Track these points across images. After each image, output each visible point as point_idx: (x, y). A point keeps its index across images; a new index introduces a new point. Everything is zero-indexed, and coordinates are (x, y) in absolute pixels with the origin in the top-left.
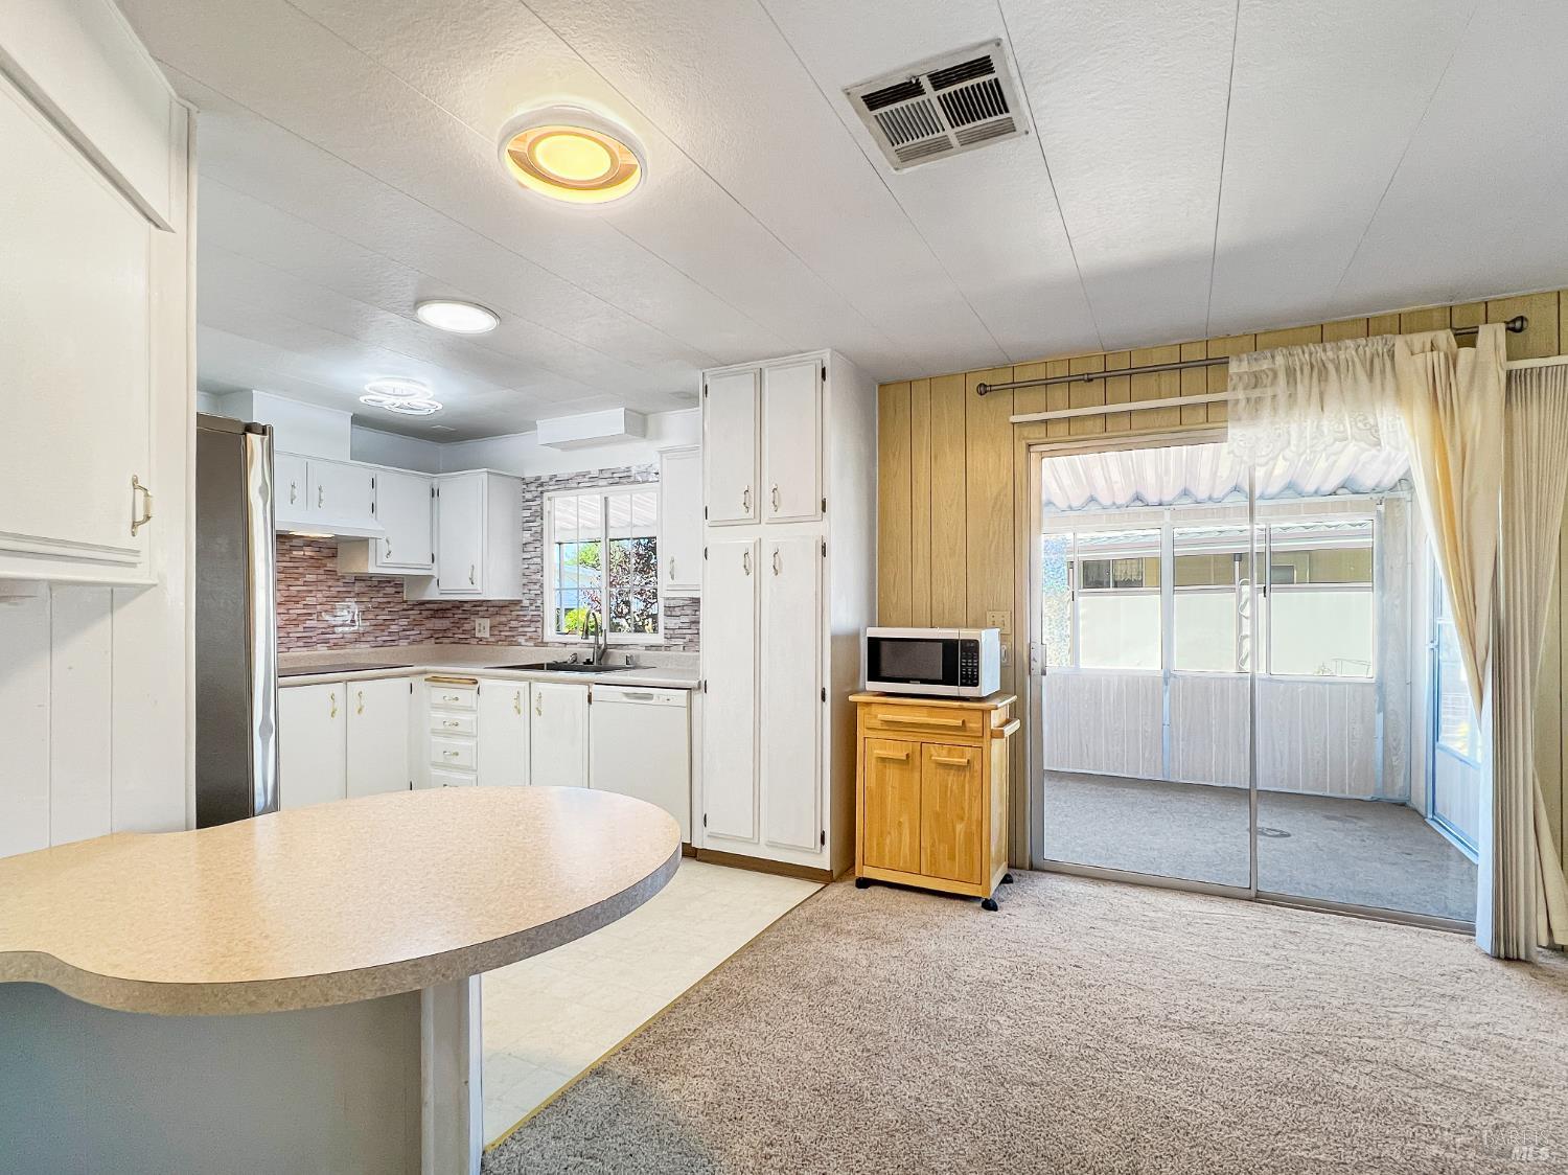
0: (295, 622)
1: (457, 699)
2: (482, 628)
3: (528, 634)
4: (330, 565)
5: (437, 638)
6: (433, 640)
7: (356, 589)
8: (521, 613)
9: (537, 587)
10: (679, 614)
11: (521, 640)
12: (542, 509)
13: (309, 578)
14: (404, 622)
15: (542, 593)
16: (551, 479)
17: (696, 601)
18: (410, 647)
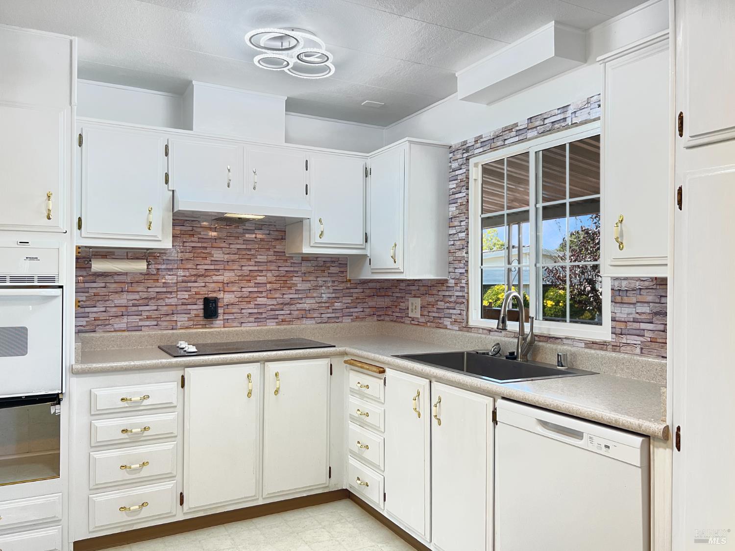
0: (248, 299)
1: (367, 387)
2: (414, 306)
3: (454, 317)
4: (279, 248)
5: (380, 316)
6: (375, 318)
7: (303, 269)
8: (447, 293)
9: (462, 265)
10: (634, 300)
11: (447, 322)
12: (468, 178)
13: (261, 258)
14: (348, 300)
15: (467, 271)
16: (476, 141)
17: (662, 282)
18: (354, 323)
